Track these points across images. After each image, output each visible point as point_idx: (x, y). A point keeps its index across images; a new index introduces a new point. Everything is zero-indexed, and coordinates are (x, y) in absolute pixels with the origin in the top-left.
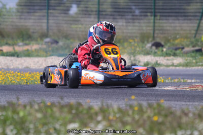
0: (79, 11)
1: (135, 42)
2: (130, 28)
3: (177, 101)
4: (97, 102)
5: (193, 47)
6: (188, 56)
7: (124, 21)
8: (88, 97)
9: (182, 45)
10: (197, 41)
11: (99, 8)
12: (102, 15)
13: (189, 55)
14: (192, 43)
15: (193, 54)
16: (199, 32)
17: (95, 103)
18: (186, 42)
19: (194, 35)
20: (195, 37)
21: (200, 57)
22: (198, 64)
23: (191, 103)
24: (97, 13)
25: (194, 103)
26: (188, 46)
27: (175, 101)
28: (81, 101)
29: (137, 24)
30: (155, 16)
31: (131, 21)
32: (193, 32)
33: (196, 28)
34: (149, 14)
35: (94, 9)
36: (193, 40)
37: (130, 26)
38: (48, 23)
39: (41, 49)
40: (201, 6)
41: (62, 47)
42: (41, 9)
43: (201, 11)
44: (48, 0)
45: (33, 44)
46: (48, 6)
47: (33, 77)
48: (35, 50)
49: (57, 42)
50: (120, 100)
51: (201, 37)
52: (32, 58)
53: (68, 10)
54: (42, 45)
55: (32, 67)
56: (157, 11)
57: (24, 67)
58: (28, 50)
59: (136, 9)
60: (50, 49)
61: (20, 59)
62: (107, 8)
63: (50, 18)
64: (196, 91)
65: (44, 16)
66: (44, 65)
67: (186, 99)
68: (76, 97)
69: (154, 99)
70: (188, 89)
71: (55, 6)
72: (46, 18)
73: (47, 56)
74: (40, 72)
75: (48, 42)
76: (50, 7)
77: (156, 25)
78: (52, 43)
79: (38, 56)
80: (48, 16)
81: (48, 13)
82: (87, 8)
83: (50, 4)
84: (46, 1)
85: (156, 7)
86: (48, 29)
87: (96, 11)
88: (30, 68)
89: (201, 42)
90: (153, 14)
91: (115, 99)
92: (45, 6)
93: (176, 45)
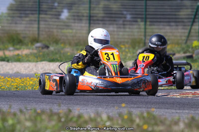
0: (69, 16)
1: (125, 47)
2: (121, 33)
3: (167, 109)
4: (87, 109)
5: (184, 53)
7: (115, 26)
8: (77, 104)
9: (173, 51)
10: (188, 47)
11: (90, 13)
12: (93, 20)
14: (183, 49)
16: (190, 38)
17: (85, 111)
18: (177, 48)
19: (184, 42)
20: (186, 43)
23: (181, 111)
24: (88, 18)
25: (184, 111)
26: (179, 52)
27: (165, 108)
28: (71, 108)
29: (127, 30)
30: (146, 22)
31: (122, 26)
32: (184, 38)
33: (187, 34)
34: (139, 20)
35: (85, 14)
36: (184, 46)
37: (120, 31)
38: (39, 28)
39: (31, 54)
40: (193, 12)
41: (52, 52)
42: (32, 14)
43: (193, 17)
44: (39, 5)
45: (24, 49)
46: (39, 11)
47: (23, 82)
48: (26, 55)
49: (47, 47)
50: (110, 107)
51: (192, 44)
52: (22, 63)
53: (60, 15)
54: (33, 49)
55: (22, 72)
56: (148, 16)
57: (14, 72)
58: (18, 55)
59: (127, 14)
60: (41, 54)
61: (10, 63)
62: (98, 13)
63: (42, 23)
64: (186, 98)
65: (35, 21)
66: (35, 71)
67: (177, 107)
68: (66, 104)
69: (144, 106)
70: (178, 97)
71: (46, 11)
72: (37, 22)
73: (37, 62)
74: (30, 78)
75: (39, 47)
76: (41, 12)
77: (147, 30)
78: (43, 48)
79: (29, 61)
80: (39, 21)
81: (39, 18)
82: (78, 13)
83: (41, 9)
84: (38, 6)
85: (147, 13)
86: (39, 34)
87: (87, 16)
88: (20, 73)
89: (192, 48)
90: (144, 20)
91: (105, 107)
92: (36, 11)
93: (168, 51)
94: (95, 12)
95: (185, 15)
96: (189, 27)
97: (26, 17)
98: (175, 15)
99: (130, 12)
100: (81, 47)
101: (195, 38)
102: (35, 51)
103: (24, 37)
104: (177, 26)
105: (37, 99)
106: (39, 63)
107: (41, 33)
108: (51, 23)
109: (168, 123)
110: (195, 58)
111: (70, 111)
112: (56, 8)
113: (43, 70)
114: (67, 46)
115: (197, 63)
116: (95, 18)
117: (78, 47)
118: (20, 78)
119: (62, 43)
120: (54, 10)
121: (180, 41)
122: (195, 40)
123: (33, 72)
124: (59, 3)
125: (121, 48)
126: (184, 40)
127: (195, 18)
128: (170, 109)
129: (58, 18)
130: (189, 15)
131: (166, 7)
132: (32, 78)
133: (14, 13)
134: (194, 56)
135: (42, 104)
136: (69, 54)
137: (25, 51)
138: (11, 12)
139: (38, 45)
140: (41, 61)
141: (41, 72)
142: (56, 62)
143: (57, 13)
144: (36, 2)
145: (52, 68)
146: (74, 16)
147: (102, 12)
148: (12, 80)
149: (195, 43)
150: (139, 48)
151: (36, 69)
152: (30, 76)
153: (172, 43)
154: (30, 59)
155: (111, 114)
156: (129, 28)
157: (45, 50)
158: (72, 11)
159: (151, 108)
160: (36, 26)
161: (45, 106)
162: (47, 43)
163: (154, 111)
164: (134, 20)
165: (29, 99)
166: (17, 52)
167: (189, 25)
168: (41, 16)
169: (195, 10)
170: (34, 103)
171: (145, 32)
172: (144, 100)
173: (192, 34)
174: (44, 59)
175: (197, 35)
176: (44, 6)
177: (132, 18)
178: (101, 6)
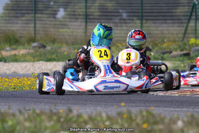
0: (66, 15)
1: (122, 46)
2: (118, 32)
3: (166, 107)
4: (85, 109)
5: (181, 50)
6: (176, 61)
8: (76, 104)
9: (170, 49)
10: (185, 44)
11: (86, 12)
12: (90, 19)
13: (177, 59)
14: (180, 47)
15: (181, 58)
16: (187, 35)
17: (84, 110)
18: (174, 46)
19: (181, 39)
20: (183, 40)
21: (188, 61)
23: (180, 109)
24: (85, 17)
25: (183, 109)
26: (176, 50)
27: (164, 107)
29: (124, 28)
30: (142, 20)
31: (119, 25)
33: (183, 32)
34: (135, 18)
35: (81, 13)
36: (181, 44)
37: (117, 30)
38: (35, 27)
39: (28, 54)
40: (189, 9)
41: (49, 51)
42: (28, 14)
43: (189, 14)
44: (35, 4)
45: (21, 48)
46: (35, 10)
47: (20, 82)
48: (23, 55)
49: (44, 47)
50: (109, 107)
51: (189, 41)
52: (19, 63)
53: (56, 14)
54: (29, 49)
55: (19, 72)
56: (144, 14)
57: (11, 72)
58: (15, 55)
59: (122, 12)
60: (38, 53)
61: (7, 64)
62: (94, 12)
63: (37, 22)
64: (184, 96)
65: (32, 20)
66: (32, 71)
67: (175, 105)
68: (64, 104)
69: (143, 105)
70: (176, 95)
71: (42, 10)
72: (33, 22)
73: (34, 61)
74: (27, 78)
75: (36, 47)
76: (37, 12)
78: (39, 48)
79: (25, 61)
80: (35, 20)
81: (35, 17)
82: (74, 11)
83: (37, 8)
84: (34, 6)
85: (144, 11)
86: (35, 33)
87: (83, 15)
88: (17, 73)
89: (189, 45)
90: (140, 18)
91: (104, 106)
92: (32, 10)
93: (164, 49)
94: (91, 10)
95: (181, 12)
96: (185, 25)
97: (22, 17)
98: (172, 12)
99: (125, 11)
100: (78, 46)
101: (191, 36)
102: (32, 51)
103: (20, 37)
104: (173, 23)
105: (35, 99)
106: (36, 62)
107: (37, 32)
108: (48, 22)
109: (166, 121)
110: (191, 56)
111: (70, 111)
112: (52, 8)
113: (40, 69)
114: (64, 46)
116: (91, 17)
117: (75, 46)
118: (18, 79)
119: (58, 43)
120: (50, 9)
121: (177, 39)
122: (191, 38)
123: (29, 72)
124: (54, 2)
125: (118, 46)
126: (181, 37)
127: (191, 15)
128: (168, 107)
129: (55, 18)
130: (185, 12)
131: (163, 5)
132: (29, 78)
133: (9, 13)
134: (191, 53)
135: (40, 104)
136: (65, 53)
137: (22, 51)
138: (7, 12)
139: (35, 44)
140: (39, 60)
141: (38, 71)
142: (53, 61)
143: (53, 12)
144: (32, 2)
145: (49, 67)
146: (70, 15)
147: (97, 10)
148: (10, 80)
149: (192, 41)
151: (33, 69)
152: (27, 76)
153: (169, 41)
154: (26, 59)
155: (109, 113)
156: (126, 26)
157: (42, 50)
158: (69, 10)
159: (149, 107)
160: (33, 25)
161: (43, 106)
162: (44, 43)
163: (153, 110)
164: (129, 18)
165: (27, 100)
166: (13, 52)
167: (185, 23)
168: (38, 15)
169: (191, 8)
170: (32, 103)
172: (142, 98)
173: (188, 31)
174: (41, 58)
175: (194, 32)
176: (40, 6)
177: (128, 16)
178: (97, 5)
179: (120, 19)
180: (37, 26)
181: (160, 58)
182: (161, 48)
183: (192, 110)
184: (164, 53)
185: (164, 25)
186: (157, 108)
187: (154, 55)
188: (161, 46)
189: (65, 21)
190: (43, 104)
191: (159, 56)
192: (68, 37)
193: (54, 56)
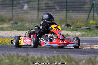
0: (28, 7)
3: (77, 54)
4: (37, 54)
5: (86, 26)
6: (83, 31)
7: (51, 13)
8: (32, 52)
9: (81, 26)
10: (88, 23)
11: (38, 6)
12: (40, 10)
13: (84, 30)
14: (85, 24)
15: (86, 30)
16: (89, 19)
17: (36, 55)
18: (82, 24)
19: (86, 21)
20: (87, 21)
21: (89, 32)
22: (88, 35)
23: (84, 55)
24: (37, 9)
25: (86, 55)
26: (83, 26)
27: (76, 54)
28: (29, 54)
29: (58, 15)
30: (67, 11)
31: (55, 13)
32: (86, 19)
33: (87, 17)
36: (86, 23)
38: (12, 13)
39: (9, 27)
41: (19, 26)
42: (9, 6)
43: (90, 8)
44: (13, 2)
45: (5, 24)
46: (13, 5)
47: (4, 41)
48: (6, 27)
49: (17, 23)
50: (48, 53)
51: (90, 22)
52: (4, 31)
53: (23, 7)
54: (9, 24)
55: (4, 36)
56: (68, 8)
58: (2, 27)
60: (13, 26)
63: (14, 11)
64: (87, 49)
67: (82, 53)
68: (26, 52)
69: (66, 53)
70: (83, 48)
71: (16, 5)
72: (11, 11)
73: (12, 30)
75: (12, 23)
76: (14, 6)
77: (67, 15)
78: (14, 24)
79: (7, 30)
80: (12, 10)
81: (12, 8)
82: (32, 6)
83: (14, 4)
84: (12, 3)
85: (68, 6)
86: (12, 16)
87: (37, 8)
89: (90, 24)
91: (46, 53)
92: (11, 5)
93: (78, 26)
94: (41, 5)
95: (87, 7)
96: (88, 14)
97: (6, 8)
98: (82, 7)
99: (58, 6)
101: (91, 19)
102: (11, 25)
103: (5, 18)
105: (11, 49)
106: (12, 31)
107: (13, 16)
108: (19, 11)
111: (28, 55)
112: (21, 4)
113: (14, 35)
114: (27, 23)
115: (93, 32)
117: (32, 23)
118: (3, 39)
119: (24, 21)
120: (20, 5)
121: (84, 21)
123: (9, 36)
124: (23, 1)
127: (91, 9)
129: (22, 9)
131: (77, 4)
134: (91, 28)
136: (27, 27)
137: (5, 25)
139: (12, 22)
140: (14, 30)
142: (21, 31)
143: (21, 6)
144: (11, 0)
145: (19, 34)
146: (31, 8)
147: (44, 6)
149: (92, 22)
150: (63, 24)
151: (11, 34)
152: (8, 38)
153: (80, 22)
154: (8, 29)
155: (49, 57)
157: (16, 25)
158: (30, 5)
159: (69, 54)
160: (11, 12)
161: (15, 53)
162: (17, 21)
164: (60, 10)
165: (7, 49)
168: (14, 7)
169: (91, 5)
170: (10, 51)
171: (66, 16)
173: (90, 17)
174: (15, 29)
175: (93, 17)
176: (15, 3)
177: (59, 9)
178: (44, 3)
179: (56, 10)
180: (14, 13)
181: (75, 30)
182: (76, 25)
183: (90, 56)
184: (77, 28)
185: (78, 14)
186: (73, 55)
187: (72, 28)
188: (76, 24)
189: (28, 11)
190: (15, 51)
191: (75, 29)
192: (29, 19)
193: (22, 28)
